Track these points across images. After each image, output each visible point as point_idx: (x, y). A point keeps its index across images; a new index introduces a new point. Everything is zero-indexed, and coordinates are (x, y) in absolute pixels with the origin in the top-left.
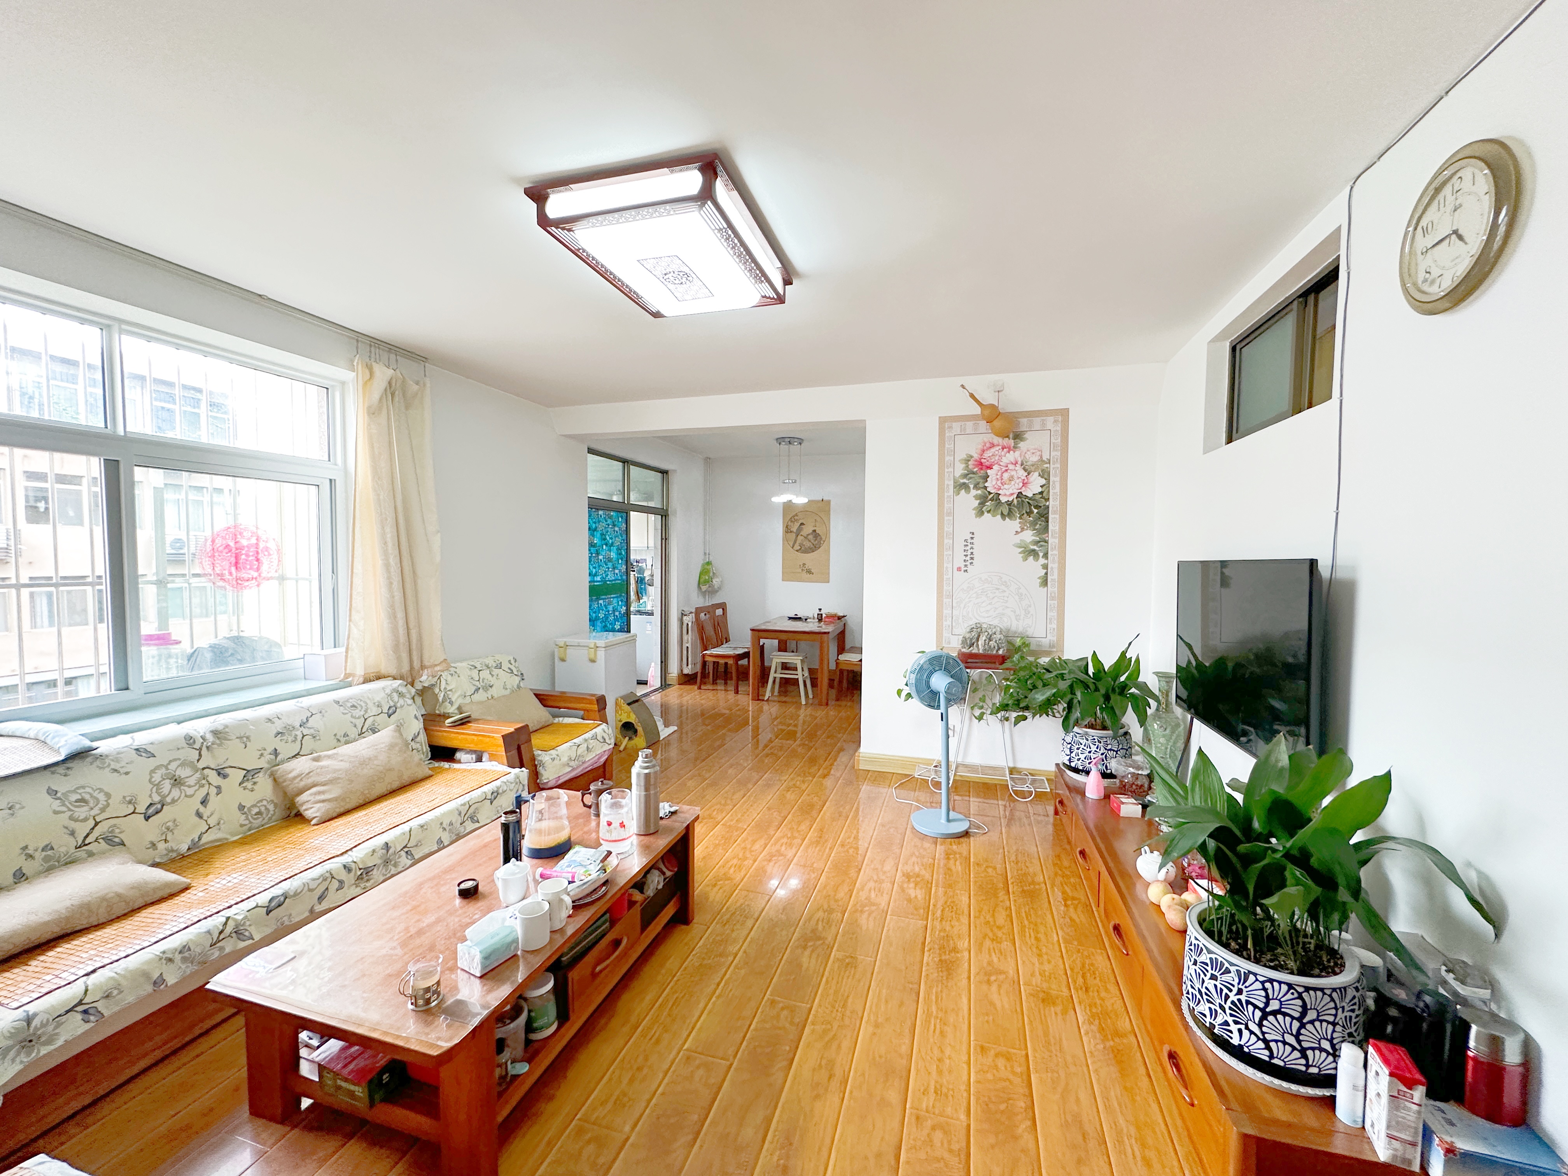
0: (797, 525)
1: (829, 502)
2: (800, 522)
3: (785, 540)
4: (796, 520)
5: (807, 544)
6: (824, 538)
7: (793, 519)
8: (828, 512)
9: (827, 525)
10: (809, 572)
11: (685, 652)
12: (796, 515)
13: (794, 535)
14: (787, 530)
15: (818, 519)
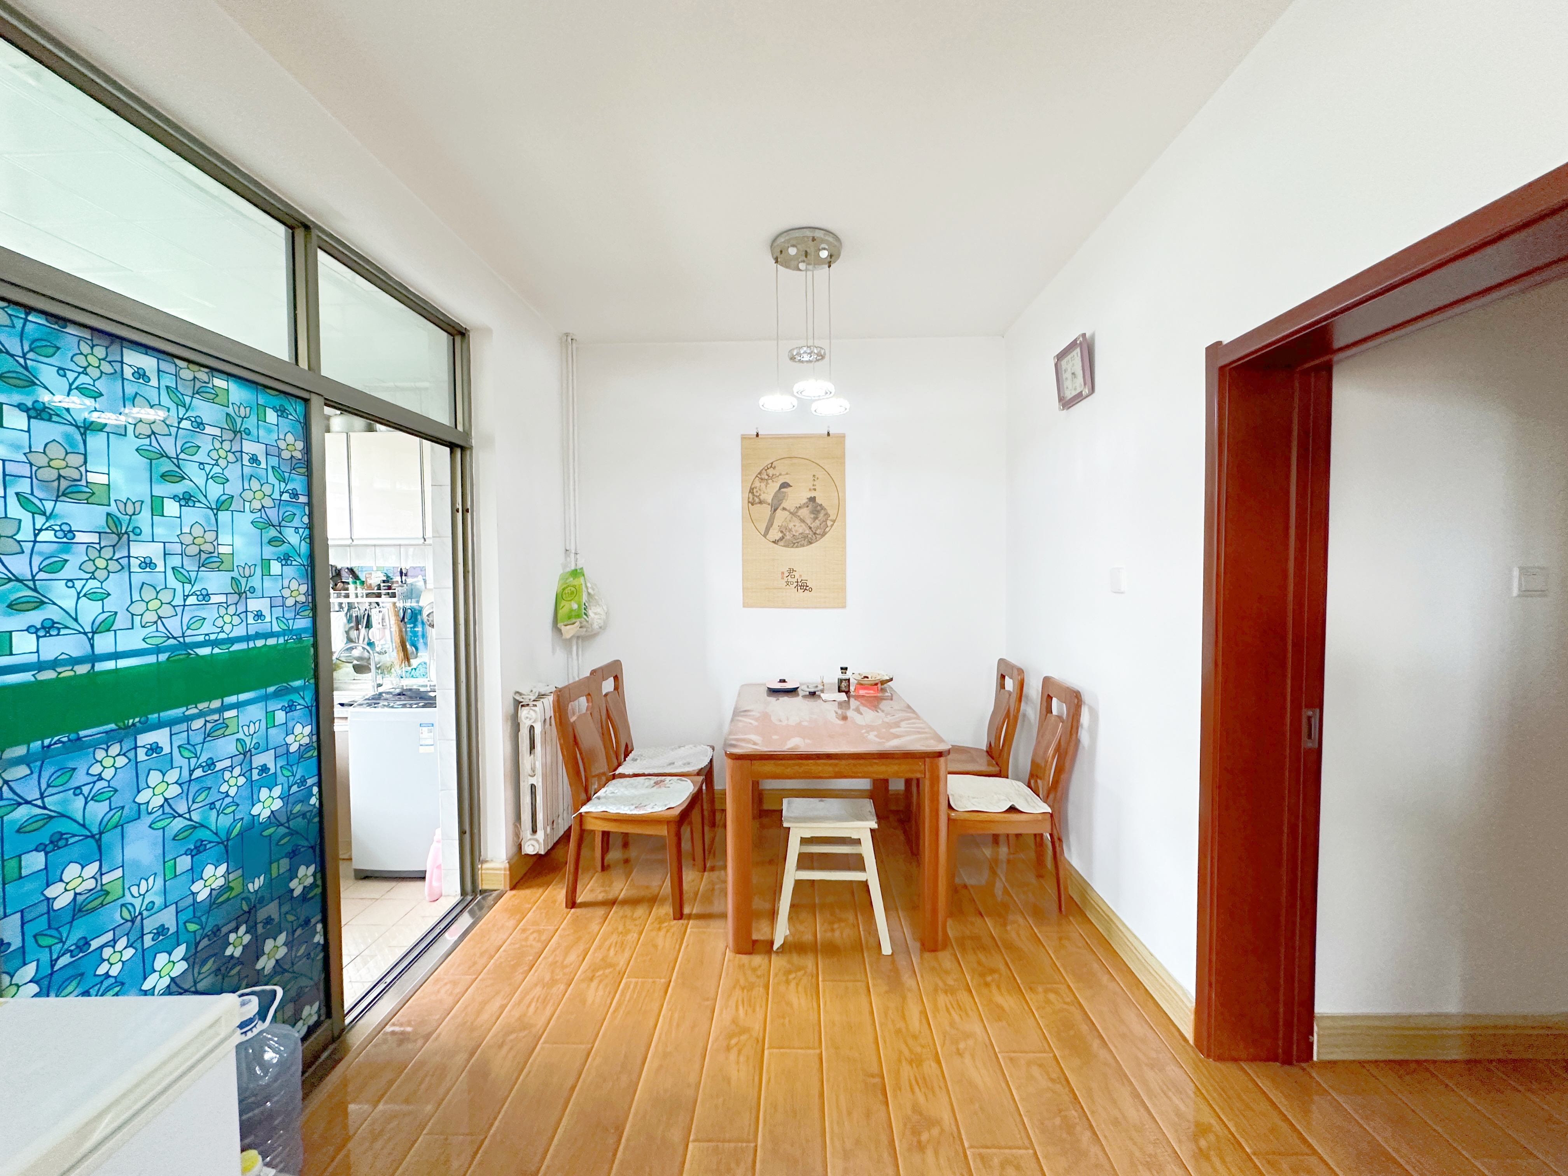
0: (774, 486)
1: (842, 438)
2: (782, 480)
3: (749, 518)
4: (771, 478)
5: (799, 528)
6: (832, 513)
7: (764, 475)
8: (840, 459)
9: (837, 486)
10: (803, 586)
11: (526, 800)
12: (772, 466)
13: (766, 510)
14: (753, 498)
15: (820, 474)
